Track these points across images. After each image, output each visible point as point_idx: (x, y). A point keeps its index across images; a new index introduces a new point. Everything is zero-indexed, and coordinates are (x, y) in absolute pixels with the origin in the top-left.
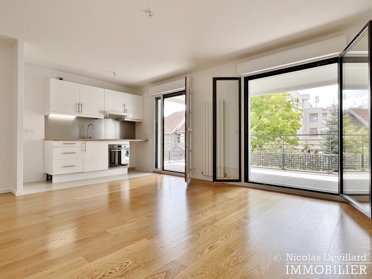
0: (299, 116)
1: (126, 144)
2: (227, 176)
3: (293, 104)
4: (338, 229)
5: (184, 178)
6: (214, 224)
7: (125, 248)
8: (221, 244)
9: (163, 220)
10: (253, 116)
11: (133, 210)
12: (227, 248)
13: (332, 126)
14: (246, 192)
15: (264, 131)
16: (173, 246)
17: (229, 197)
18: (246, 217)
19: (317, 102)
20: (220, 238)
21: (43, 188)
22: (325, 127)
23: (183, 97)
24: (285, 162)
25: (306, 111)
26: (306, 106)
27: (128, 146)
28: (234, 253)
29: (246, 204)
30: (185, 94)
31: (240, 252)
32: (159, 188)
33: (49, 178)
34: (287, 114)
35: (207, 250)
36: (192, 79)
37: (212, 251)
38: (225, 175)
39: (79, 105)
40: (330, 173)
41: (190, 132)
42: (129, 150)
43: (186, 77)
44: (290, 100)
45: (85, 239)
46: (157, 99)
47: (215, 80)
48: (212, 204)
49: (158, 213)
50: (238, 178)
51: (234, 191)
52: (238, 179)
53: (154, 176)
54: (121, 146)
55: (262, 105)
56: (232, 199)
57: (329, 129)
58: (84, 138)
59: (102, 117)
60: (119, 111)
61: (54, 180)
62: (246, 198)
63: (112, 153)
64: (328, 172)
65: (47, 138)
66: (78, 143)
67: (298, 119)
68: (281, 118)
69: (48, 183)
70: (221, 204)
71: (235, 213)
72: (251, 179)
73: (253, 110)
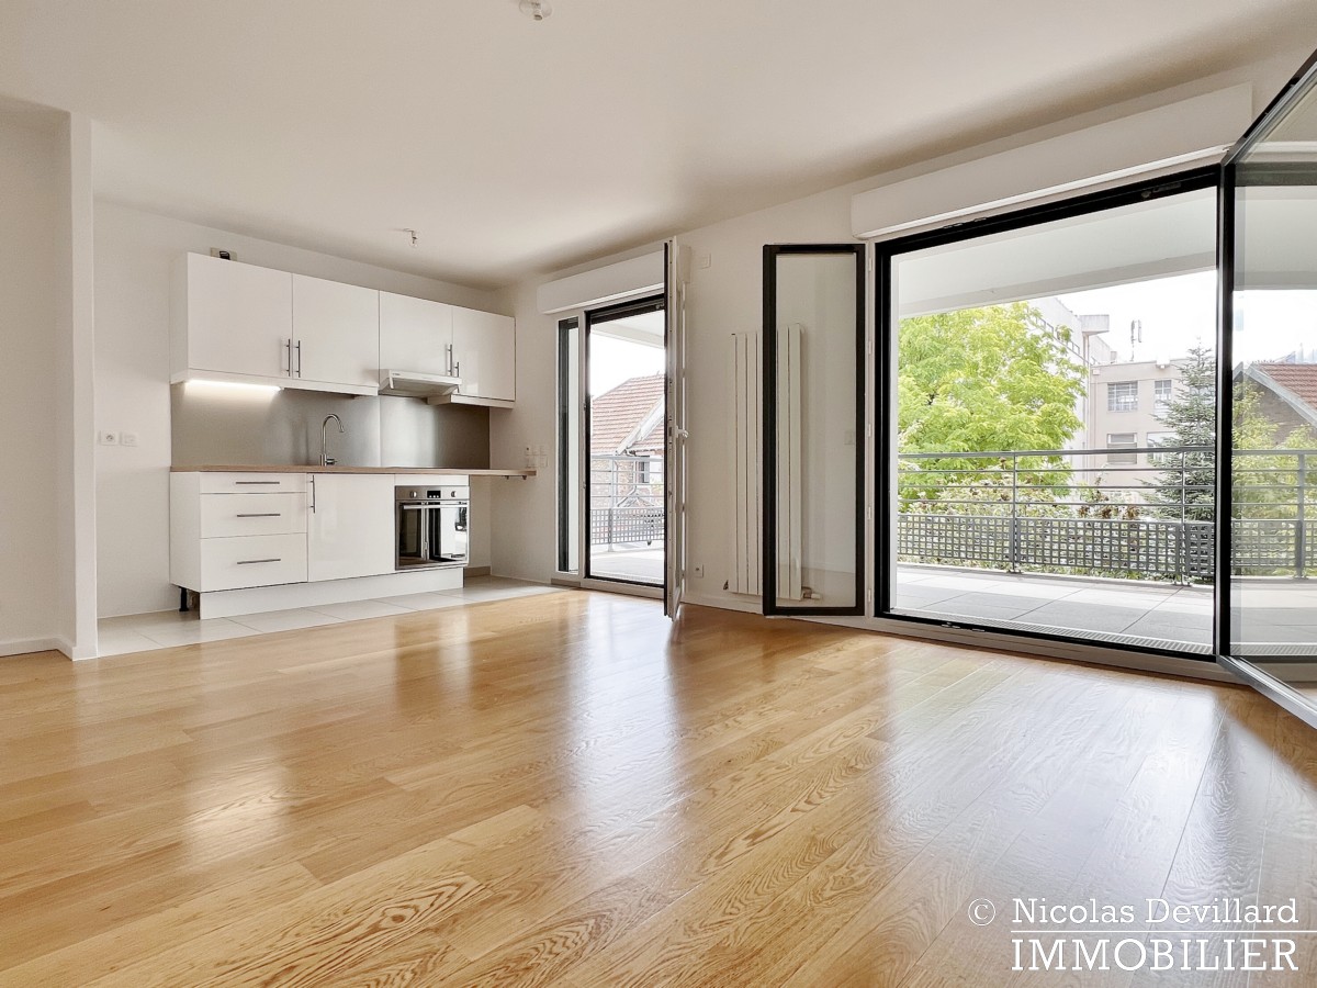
0: (1070, 390)
1: (455, 485)
2: (813, 596)
3: (1050, 346)
4: (1213, 774)
5: (662, 604)
6: (767, 757)
7: (451, 836)
8: (790, 823)
9: (587, 743)
10: (907, 391)
11: (482, 708)
12: (813, 838)
13: (1188, 424)
14: (879, 651)
15: (944, 443)
16: (619, 831)
17: (820, 666)
18: (880, 735)
19: (1136, 342)
20: (788, 805)
21: (168, 637)
22: (1162, 427)
23: (655, 320)
24: (1019, 548)
25: (1096, 372)
26: (1099, 356)
27: (464, 493)
28: (837, 856)
29: (880, 690)
30: (665, 308)
31: (859, 851)
32: (572, 636)
33: (188, 604)
34: (1028, 381)
35: (741, 845)
36: (688, 252)
37: (757, 849)
38: (807, 591)
39: (292, 348)
40: (1182, 585)
41: (680, 440)
42: (467, 506)
43: (666, 245)
44: (1039, 332)
45: (310, 806)
46: (565, 326)
47: (771, 253)
48: (758, 689)
49: (569, 719)
50: (852, 603)
51: (839, 645)
52: (854, 605)
53: (558, 595)
54: (438, 493)
55: (938, 351)
56: (831, 674)
57: (1178, 437)
58: (309, 462)
59: (371, 389)
60: (433, 372)
61: (207, 608)
62: (880, 670)
63: (409, 516)
64: (1175, 584)
65: (181, 462)
66: (290, 481)
67: (1066, 402)
68: (1004, 396)
69: (184, 619)
70: (790, 690)
71: (842, 722)
72: (898, 604)
73: (906, 371)
